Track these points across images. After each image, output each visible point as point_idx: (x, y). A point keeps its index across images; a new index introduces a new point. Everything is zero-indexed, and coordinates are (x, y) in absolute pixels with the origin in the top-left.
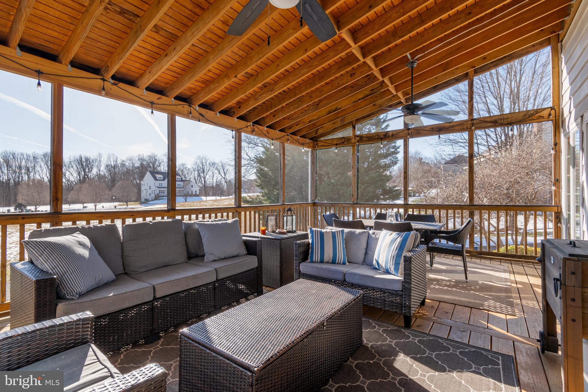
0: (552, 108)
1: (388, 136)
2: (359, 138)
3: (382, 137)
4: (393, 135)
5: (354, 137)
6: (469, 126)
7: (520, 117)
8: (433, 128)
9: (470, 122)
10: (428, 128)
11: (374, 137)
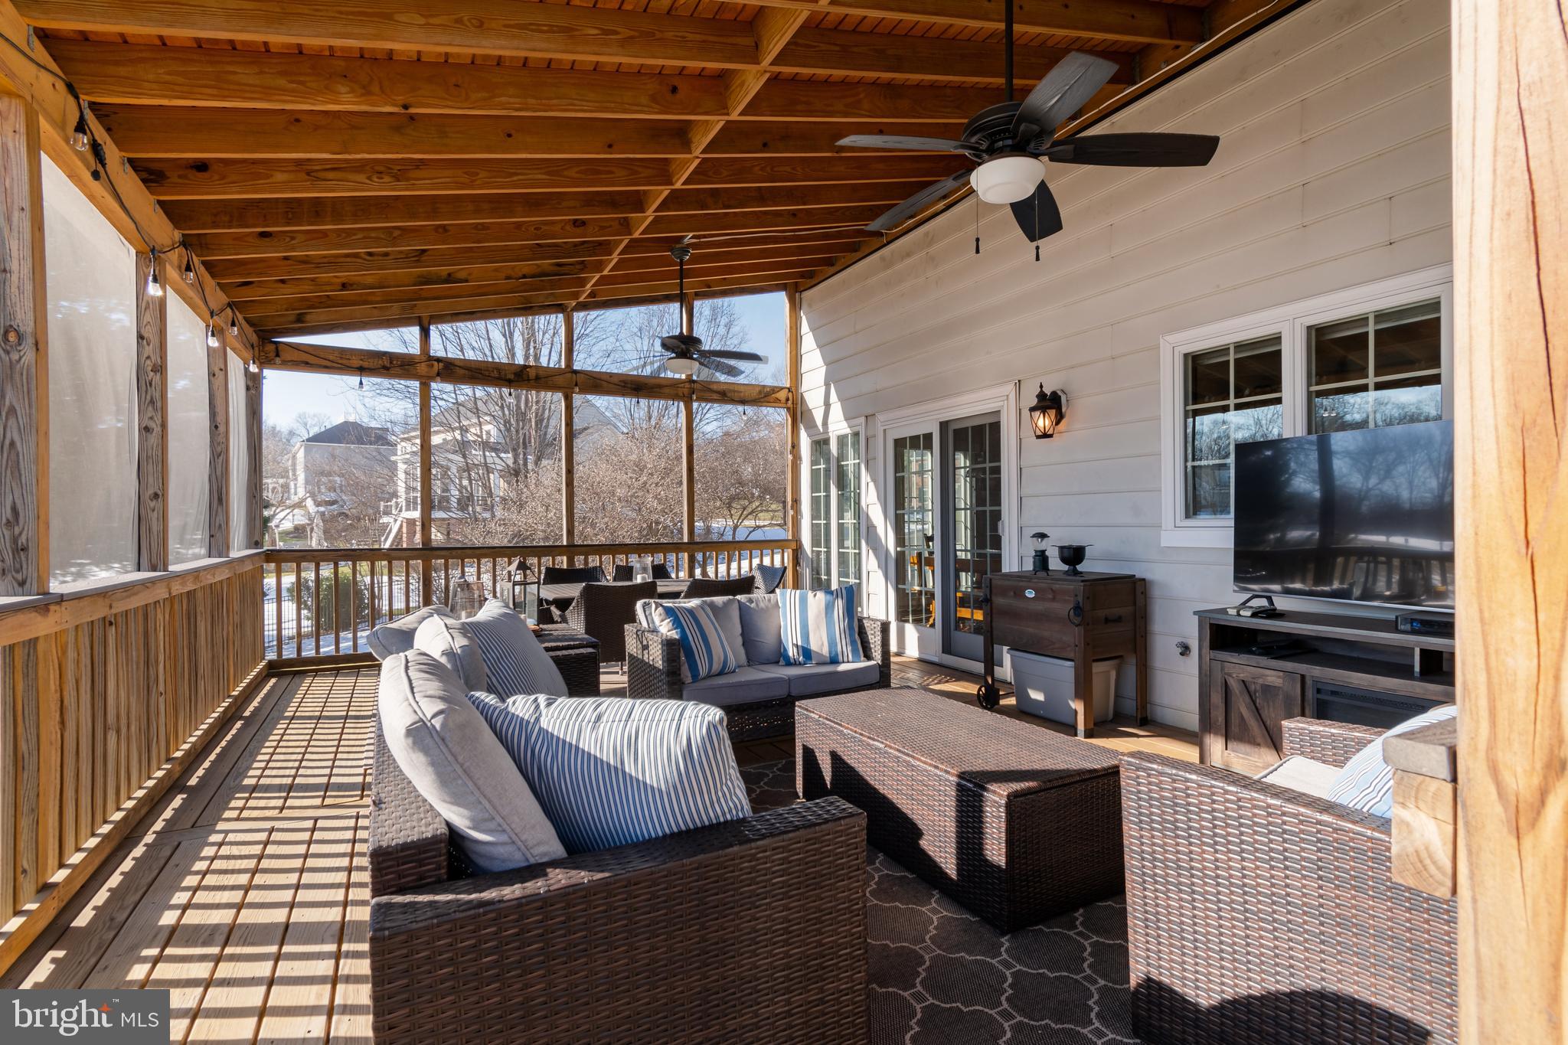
0: (789, 390)
1: (525, 377)
2: (441, 365)
3: (512, 377)
4: (537, 378)
5: (424, 358)
6: (686, 391)
7: (754, 393)
8: (624, 382)
9: (687, 385)
10: (615, 380)
11: (487, 373)
